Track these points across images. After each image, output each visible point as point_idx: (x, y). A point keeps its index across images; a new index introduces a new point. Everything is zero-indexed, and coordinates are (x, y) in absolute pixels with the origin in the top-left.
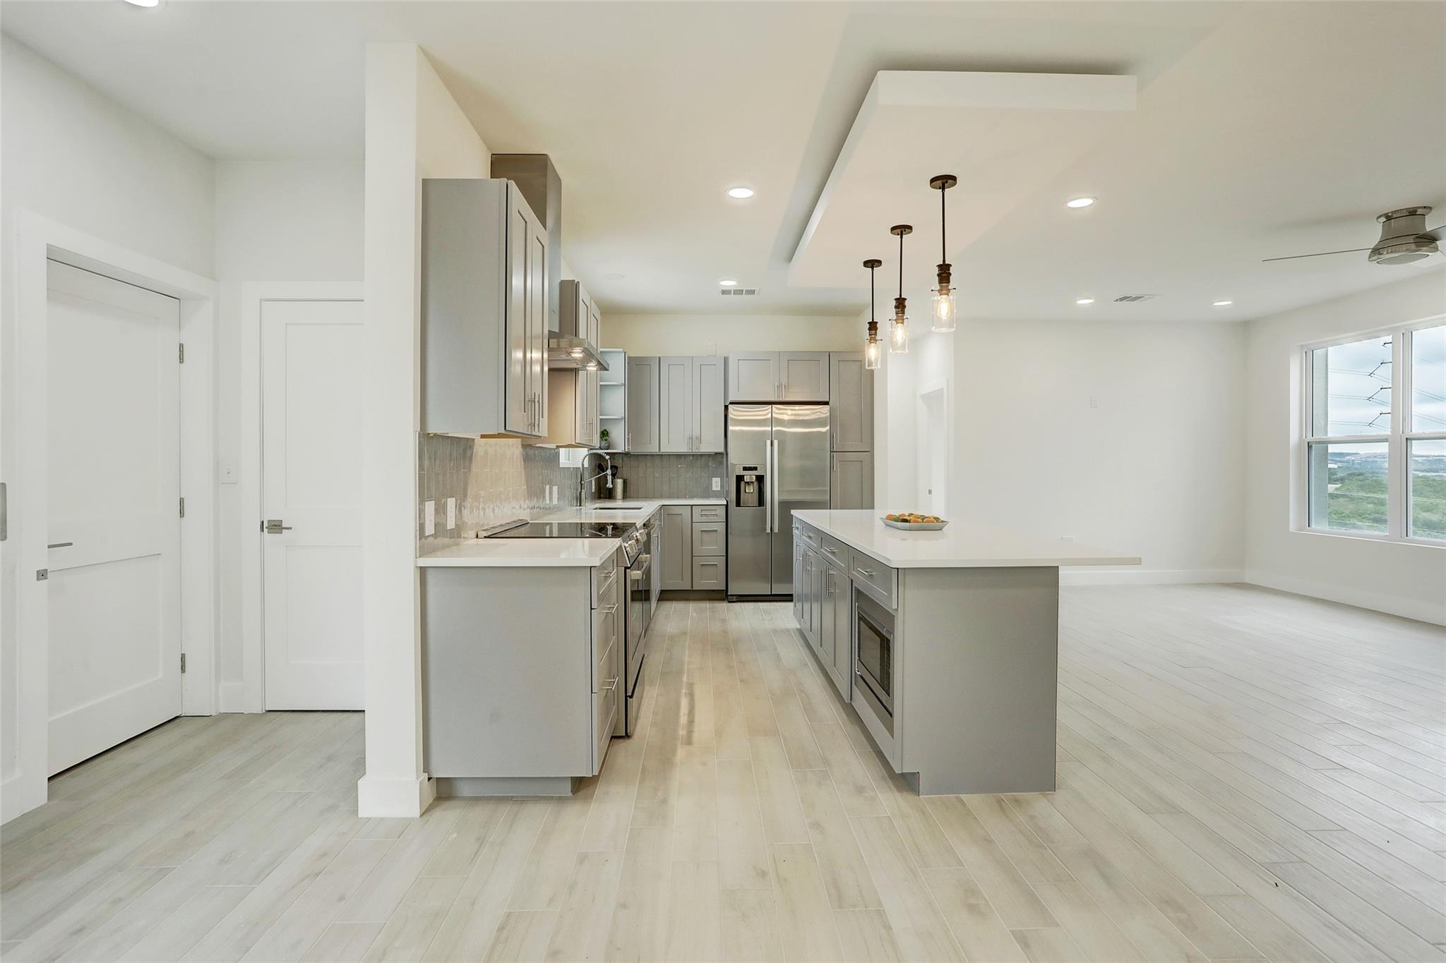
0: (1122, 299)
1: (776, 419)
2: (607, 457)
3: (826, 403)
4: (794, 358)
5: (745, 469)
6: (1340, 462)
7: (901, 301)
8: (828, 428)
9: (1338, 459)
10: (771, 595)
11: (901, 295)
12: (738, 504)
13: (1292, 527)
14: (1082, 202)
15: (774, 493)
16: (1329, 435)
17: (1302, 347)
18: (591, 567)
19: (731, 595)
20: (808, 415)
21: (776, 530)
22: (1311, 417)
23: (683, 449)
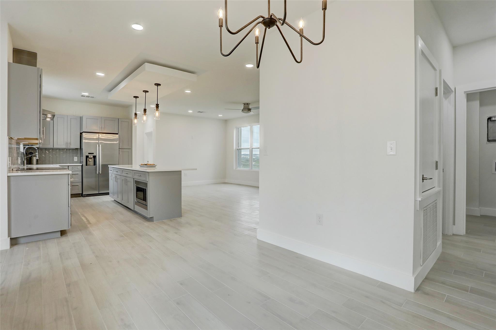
0: (199, 112)
1: (101, 138)
2: (36, 148)
3: (117, 134)
4: (106, 119)
5: (89, 153)
6: (256, 156)
7: (145, 110)
8: (118, 142)
9: (255, 156)
10: (99, 194)
11: (145, 108)
12: (86, 165)
13: (234, 169)
14: (188, 91)
15: (100, 161)
16: (242, 147)
17: (236, 127)
18: (68, 174)
19: (84, 195)
20: (111, 137)
21: (100, 173)
22: (239, 144)
23: (64, 147)
